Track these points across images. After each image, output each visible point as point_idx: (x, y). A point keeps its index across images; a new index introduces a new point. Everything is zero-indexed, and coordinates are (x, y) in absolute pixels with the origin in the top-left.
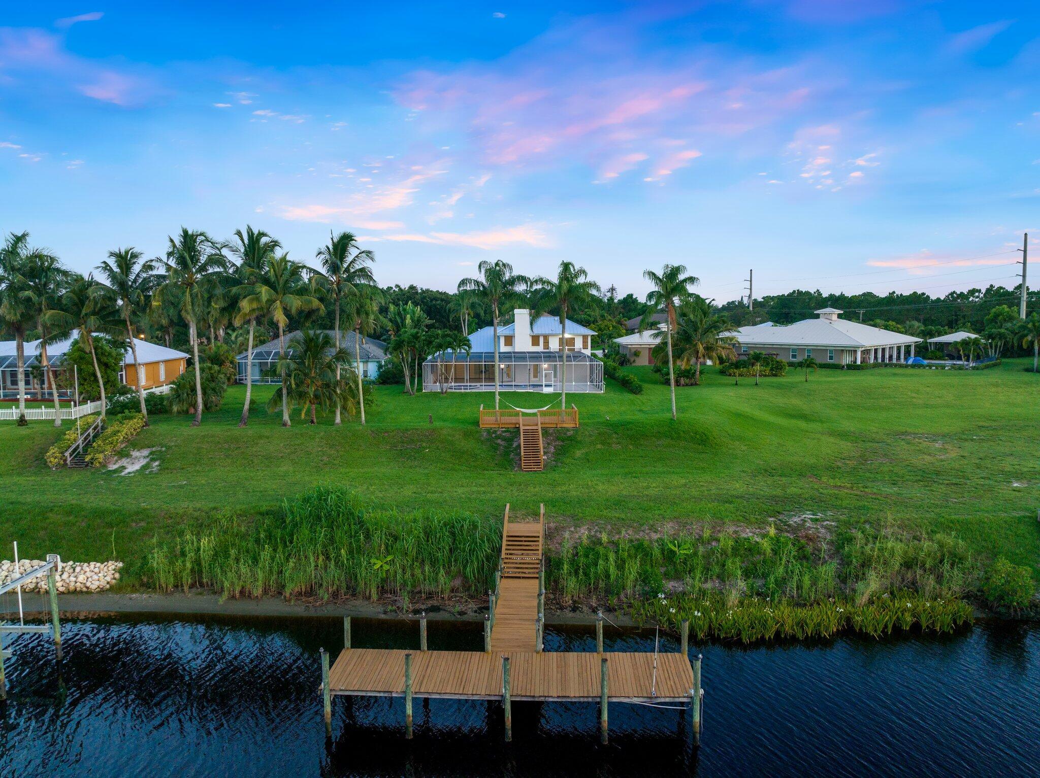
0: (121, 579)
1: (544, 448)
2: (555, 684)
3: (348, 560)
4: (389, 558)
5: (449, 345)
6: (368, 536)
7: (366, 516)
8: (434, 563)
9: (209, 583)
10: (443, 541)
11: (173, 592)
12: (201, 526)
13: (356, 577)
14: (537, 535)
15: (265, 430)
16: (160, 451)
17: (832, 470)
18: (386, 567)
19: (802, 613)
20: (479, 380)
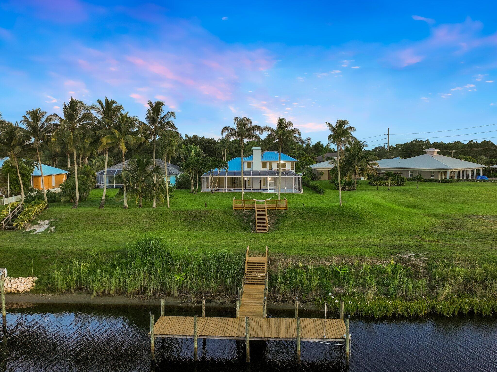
0: (36, 286)
1: (268, 221)
2: (273, 332)
3: (161, 275)
4: (184, 274)
5: (216, 166)
6: (172, 263)
7: (171, 253)
8: (208, 276)
9: (85, 288)
10: (213, 265)
11: (66, 293)
12: (81, 258)
13: (166, 284)
14: (264, 262)
15: (114, 210)
16: (56, 221)
17: (428, 233)
18: (182, 279)
19: (408, 304)
20: (233, 186)
